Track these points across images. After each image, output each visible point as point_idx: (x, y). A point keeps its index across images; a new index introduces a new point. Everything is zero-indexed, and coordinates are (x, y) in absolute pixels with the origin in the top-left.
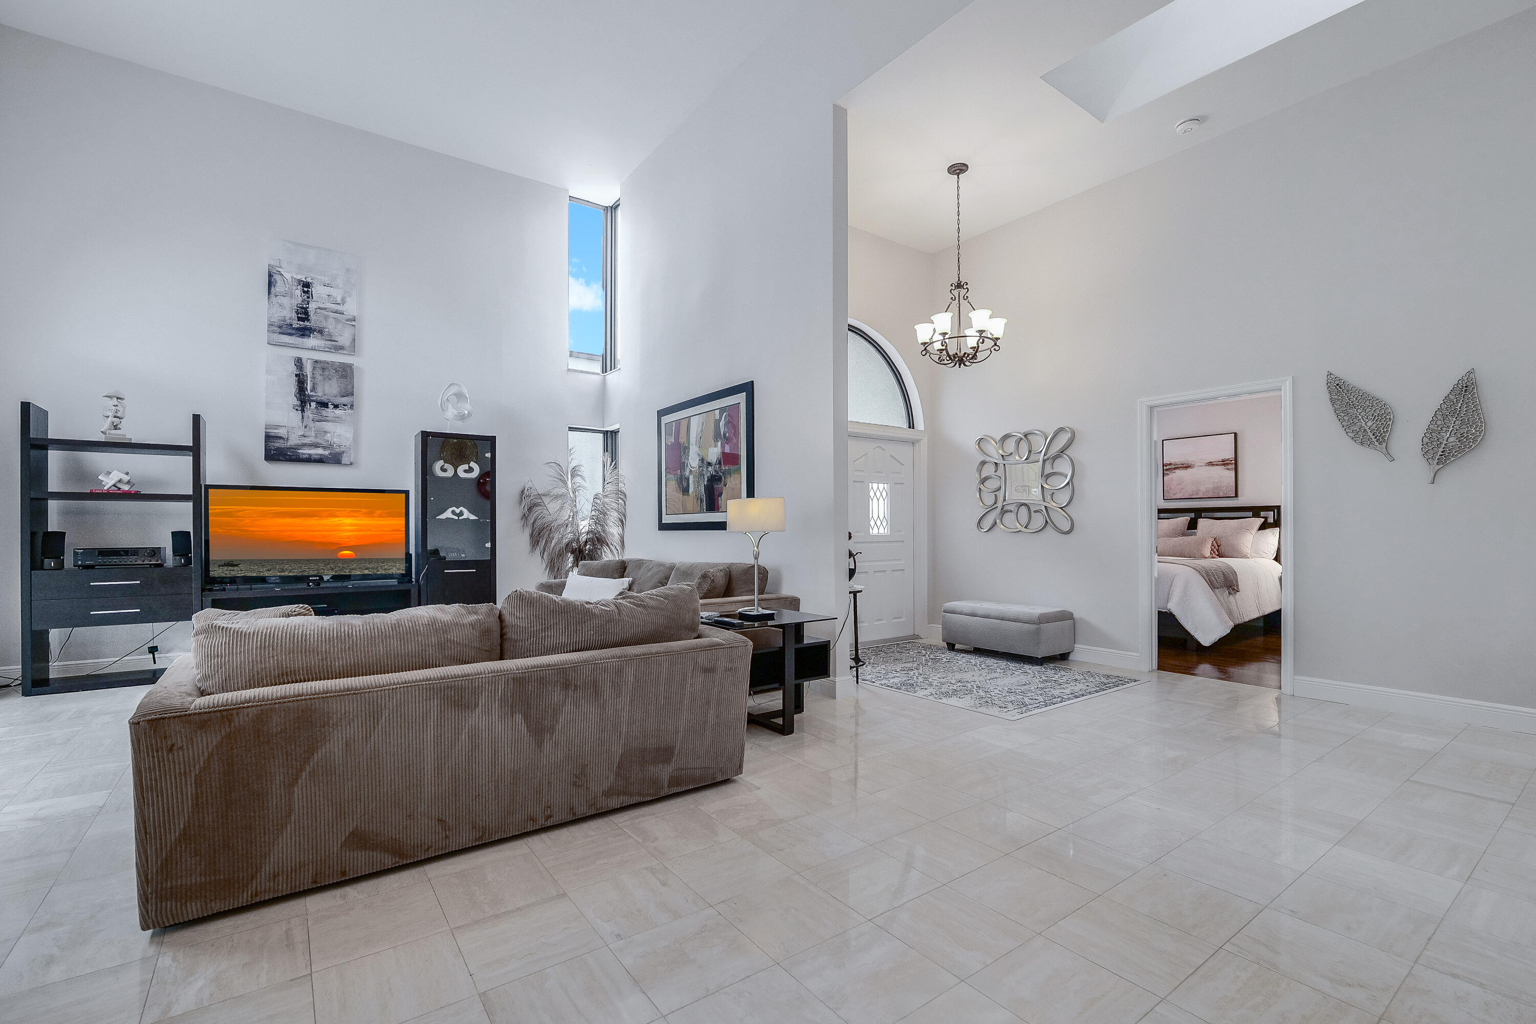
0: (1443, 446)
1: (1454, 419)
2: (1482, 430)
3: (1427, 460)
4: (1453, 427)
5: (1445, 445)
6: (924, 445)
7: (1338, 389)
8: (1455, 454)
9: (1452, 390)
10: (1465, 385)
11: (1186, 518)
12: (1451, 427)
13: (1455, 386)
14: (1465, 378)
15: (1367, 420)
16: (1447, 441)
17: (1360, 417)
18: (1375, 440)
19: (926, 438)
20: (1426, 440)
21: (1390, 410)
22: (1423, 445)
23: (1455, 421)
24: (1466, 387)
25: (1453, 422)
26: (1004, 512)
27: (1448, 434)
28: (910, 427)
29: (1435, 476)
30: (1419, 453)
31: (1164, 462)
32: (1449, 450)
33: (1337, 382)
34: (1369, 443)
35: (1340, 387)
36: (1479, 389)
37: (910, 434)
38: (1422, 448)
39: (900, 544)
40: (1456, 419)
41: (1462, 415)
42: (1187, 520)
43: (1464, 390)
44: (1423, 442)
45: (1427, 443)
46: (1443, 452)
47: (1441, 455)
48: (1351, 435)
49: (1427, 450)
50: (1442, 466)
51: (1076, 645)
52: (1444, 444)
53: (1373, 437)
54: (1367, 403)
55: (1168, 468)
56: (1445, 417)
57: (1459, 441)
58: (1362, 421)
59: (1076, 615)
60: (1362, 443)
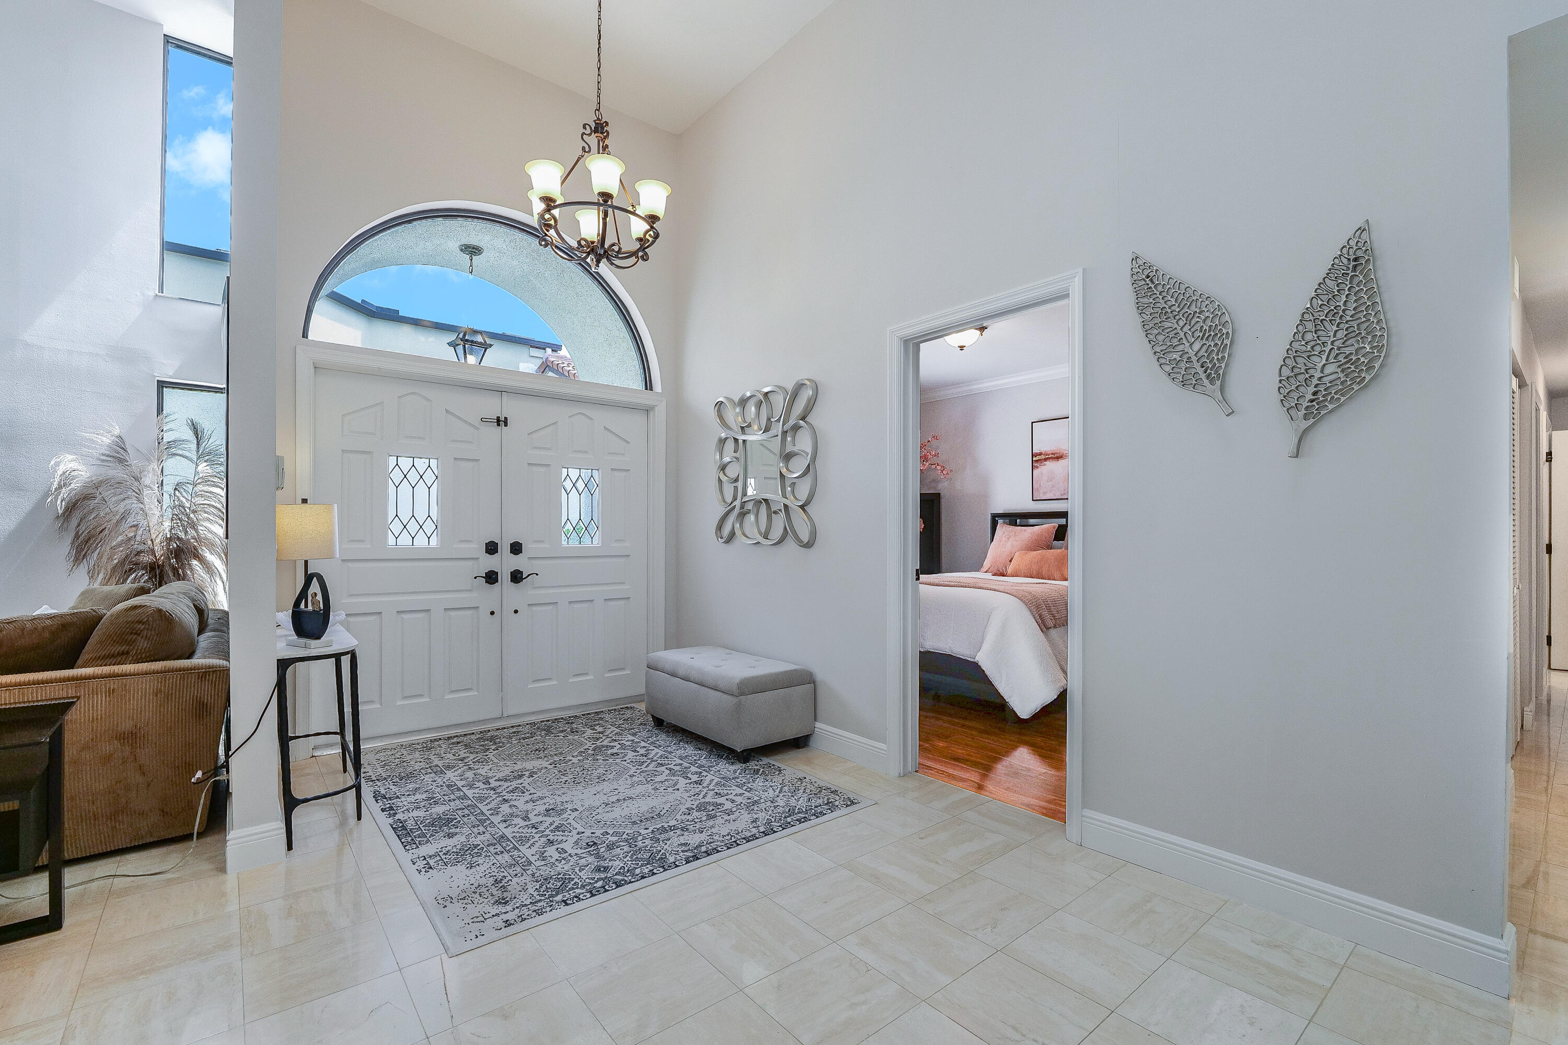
0: (1315, 381)
1: (1335, 328)
2: (1383, 345)
3: (1288, 409)
4: (1332, 343)
5: (1320, 379)
6: (660, 413)
7: (1148, 284)
8: (1336, 397)
9: (1330, 270)
10: (1352, 257)
11: (1053, 524)
12: (1329, 343)
13: (1337, 261)
14: (1352, 243)
15: (1193, 340)
16: (1322, 372)
17: (1182, 334)
18: (1203, 376)
19: (664, 403)
20: (1286, 372)
21: (1227, 318)
22: (1280, 381)
23: (1336, 331)
24: (1356, 260)
25: (1332, 334)
26: (743, 515)
27: (1324, 357)
28: (646, 389)
29: (1300, 441)
30: (1276, 397)
31: (1034, 452)
32: (1325, 390)
33: (1146, 272)
34: (1194, 382)
35: (1152, 281)
36: (1378, 263)
37: (646, 398)
38: (1279, 388)
39: (623, 560)
40: (1338, 326)
41: (1348, 318)
42: (1054, 527)
43: (1351, 266)
44: (1280, 375)
45: (1288, 378)
46: (1315, 393)
47: (1312, 401)
48: (1168, 368)
49: (1287, 391)
50: (1312, 421)
51: (818, 725)
52: (1316, 378)
53: (1201, 371)
54: (1193, 308)
55: (1038, 459)
56: (1318, 325)
57: (1343, 371)
58: (1184, 341)
59: (820, 675)
60: (1184, 384)
